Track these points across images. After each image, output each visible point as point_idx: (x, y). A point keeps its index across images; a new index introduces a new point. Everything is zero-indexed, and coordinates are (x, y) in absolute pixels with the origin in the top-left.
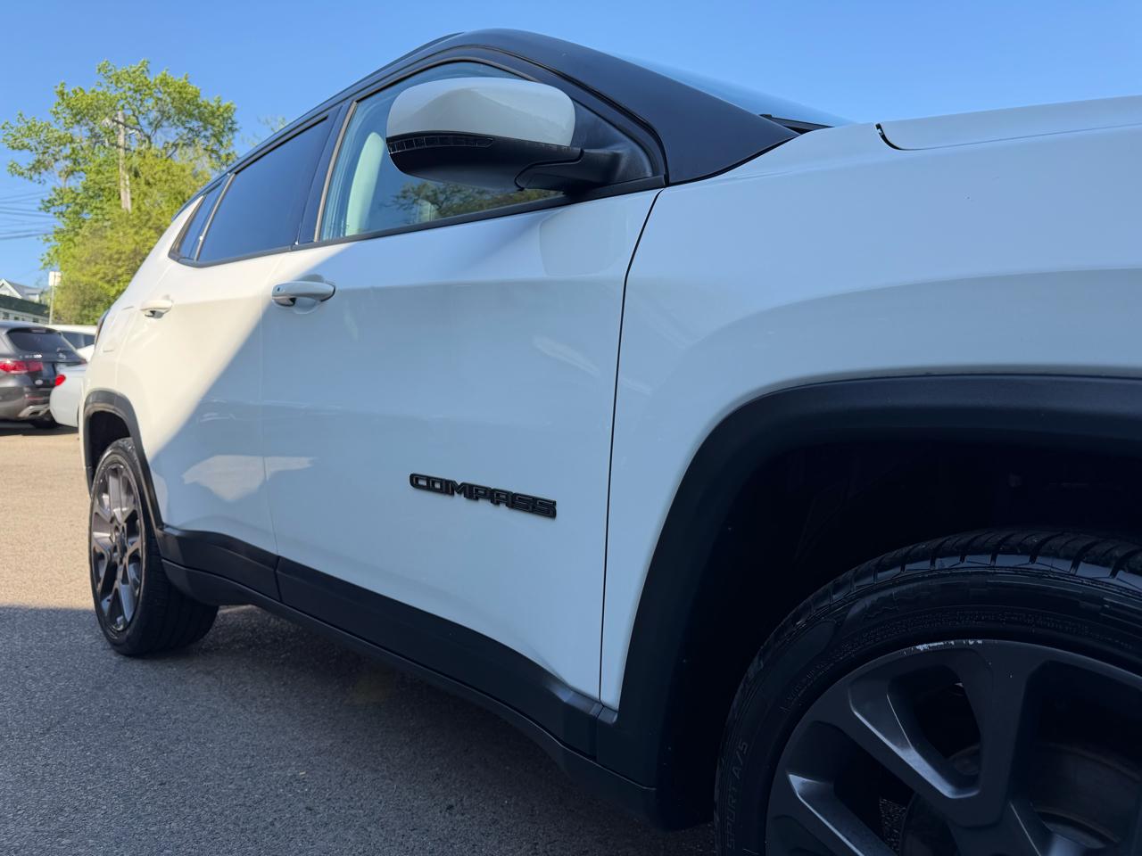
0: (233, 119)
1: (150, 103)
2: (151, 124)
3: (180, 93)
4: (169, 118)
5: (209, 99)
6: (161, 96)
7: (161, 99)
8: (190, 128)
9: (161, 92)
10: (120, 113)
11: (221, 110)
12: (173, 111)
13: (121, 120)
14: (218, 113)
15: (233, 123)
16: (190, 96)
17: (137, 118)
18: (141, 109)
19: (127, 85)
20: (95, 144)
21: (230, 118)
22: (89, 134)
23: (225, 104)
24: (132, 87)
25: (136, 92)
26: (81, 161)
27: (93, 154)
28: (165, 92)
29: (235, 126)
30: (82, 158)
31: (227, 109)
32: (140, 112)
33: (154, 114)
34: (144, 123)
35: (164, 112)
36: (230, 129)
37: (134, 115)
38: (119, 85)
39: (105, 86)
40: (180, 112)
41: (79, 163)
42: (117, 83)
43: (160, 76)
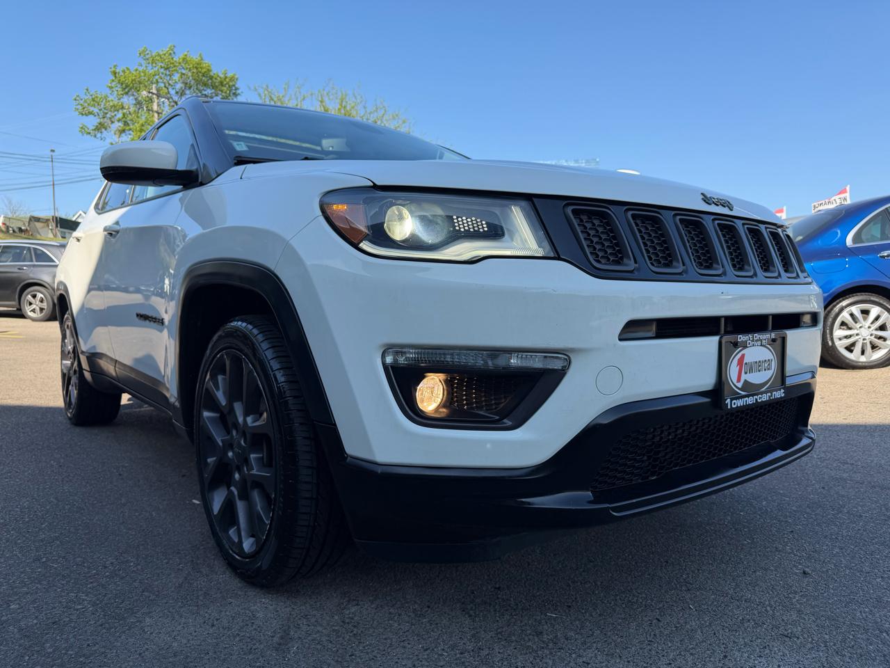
0: (237, 86)
1: (176, 77)
2: (177, 93)
3: (197, 68)
4: (190, 88)
5: (218, 71)
6: (184, 72)
7: (184, 74)
8: (205, 95)
9: (183, 68)
10: (154, 86)
11: (227, 80)
12: (193, 82)
13: (154, 91)
14: (225, 83)
15: (236, 89)
16: (203, 71)
17: (168, 89)
18: (170, 82)
19: (160, 65)
20: (139, 109)
21: (234, 86)
22: (134, 102)
23: (230, 75)
24: (163, 65)
25: (166, 69)
26: (129, 122)
27: (138, 117)
28: (187, 69)
29: (238, 92)
30: (130, 120)
31: (232, 79)
32: (169, 84)
33: (179, 86)
34: (173, 92)
35: (186, 84)
36: (234, 94)
37: (165, 87)
38: (154, 65)
39: (144, 65)
40: (198, 82)
41: (128, 123)
42: (152, 63)
43: (182, 56)
